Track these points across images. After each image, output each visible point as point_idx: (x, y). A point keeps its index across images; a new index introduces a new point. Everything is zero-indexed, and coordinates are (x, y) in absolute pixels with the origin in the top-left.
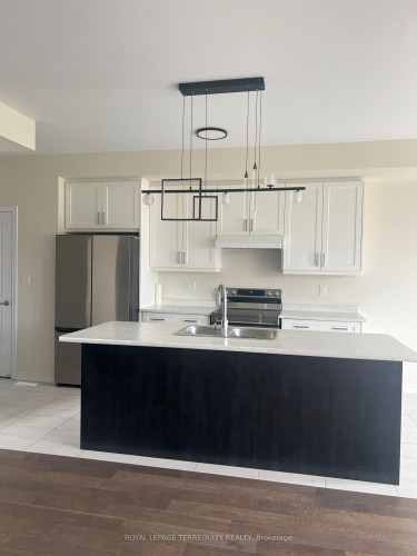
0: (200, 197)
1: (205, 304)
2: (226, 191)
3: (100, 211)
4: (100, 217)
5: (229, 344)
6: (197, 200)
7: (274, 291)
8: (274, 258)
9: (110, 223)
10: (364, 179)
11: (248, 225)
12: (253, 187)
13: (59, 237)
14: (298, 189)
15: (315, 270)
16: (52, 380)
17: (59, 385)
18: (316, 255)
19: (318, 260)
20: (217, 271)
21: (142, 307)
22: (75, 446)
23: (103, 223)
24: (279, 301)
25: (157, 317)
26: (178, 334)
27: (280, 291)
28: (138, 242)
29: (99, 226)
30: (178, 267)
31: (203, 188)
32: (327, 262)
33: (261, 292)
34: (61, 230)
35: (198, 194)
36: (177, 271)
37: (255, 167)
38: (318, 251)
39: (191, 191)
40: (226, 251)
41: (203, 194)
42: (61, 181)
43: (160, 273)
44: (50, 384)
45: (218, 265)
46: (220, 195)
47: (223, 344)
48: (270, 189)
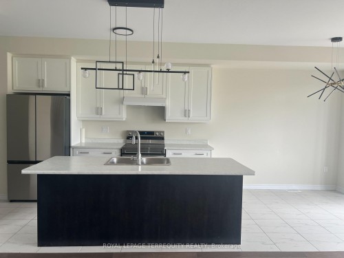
0: (123, 74)
1: (116, 141)
2: (140, 71)
3: (40, 78)
4: (40, 82)
5: (142, 170)
6: (121, 76)
7: (160, 132)
8: (160, 112)
9: (49, 87)
10: (212, 66)
11: (144, 91)
12: (157, 70)
13: (8, 96)
14: (185, 73)
15: (185, 120)
16: (6, 197)
17: (11, 201)
18: (185, 111)
19: (186, 113)
20: (124, 119)
21: (73, 144)
22: (33, 244)
23: (43, 86)
24: (163, 138)
25: (84, 151)
26: (106, 164)
27: (163, 132)
28: (69, 101)
29: (41, 89)
30: (97, 117)
31: (125, 69)
32: (191, 115)
33: (152, 133)
34: (10, 91)
35: (121, 72)
36: (96, 120)
37: (158, 57)
38: (186, 108)
39: (116, 70)
40: (130, 107)
41: (125, 72)
42: (9, 55)
43: (83, 121)
44: (5, 201)
45: (124, 116)
46: (136, 73)
47: (138, 170)
48: (168, 71)
